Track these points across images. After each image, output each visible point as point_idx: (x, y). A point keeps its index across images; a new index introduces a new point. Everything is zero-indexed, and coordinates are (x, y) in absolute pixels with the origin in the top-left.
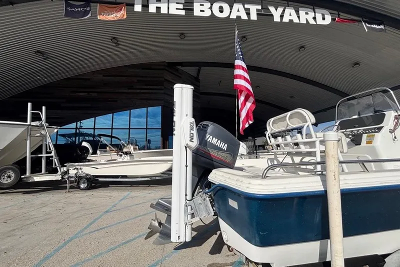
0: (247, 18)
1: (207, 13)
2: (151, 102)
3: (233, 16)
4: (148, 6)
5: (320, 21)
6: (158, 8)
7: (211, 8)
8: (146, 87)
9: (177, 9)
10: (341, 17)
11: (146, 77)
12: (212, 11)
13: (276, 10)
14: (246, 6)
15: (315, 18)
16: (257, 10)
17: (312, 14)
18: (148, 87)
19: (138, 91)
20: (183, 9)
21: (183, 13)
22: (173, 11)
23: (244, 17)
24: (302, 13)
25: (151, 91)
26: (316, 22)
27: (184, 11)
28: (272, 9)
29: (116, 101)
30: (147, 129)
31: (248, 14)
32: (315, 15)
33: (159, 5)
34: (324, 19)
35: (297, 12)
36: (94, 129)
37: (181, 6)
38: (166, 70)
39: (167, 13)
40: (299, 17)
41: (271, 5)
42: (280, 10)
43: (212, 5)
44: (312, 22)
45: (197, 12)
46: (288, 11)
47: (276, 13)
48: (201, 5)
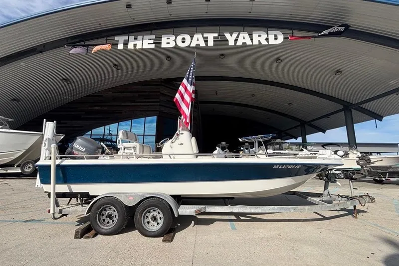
0: (205, 45)
1: (172, 45)
2: (148, 113)
3: (193, 45)
4: (127, 44)
5: (272, 41)
6: (135, 45)
7: (175, 40)
8: (145, 100)
9: (149, 44)
10: (295, 35)
11: (145, 92)
12: (176, 42)
13: (231, 35)
14: (205, 35)
15: (267, 39)
16: (214, 37)
17: (264, 36)
18: (147, 100)
19: (139, 104)
20: (154, 43)
21: (153, 46)
22: (146, 46)
23: (203, 44)
24: (255, 35)
25: (148, 104)
26: (268, 43)
27: (154, 45)
28: (227, 35)
29: (121, 113)
30: (144, 135)
31: (206, 42)
32: (268, 36)
33: (135, 42)
34: (276, 39)
35: (251, 35)
36: (104, 135)
37: (152, 41)
38: (163, 85)
39: (141, 47)
40: (252, 40)
41: (226, 32)
42: (235, 35)
43: (176, 37)
44: (264, 42)
45: (164, 45)
46: (242, 35)
47: (231, 39)
48: (168, 39)
